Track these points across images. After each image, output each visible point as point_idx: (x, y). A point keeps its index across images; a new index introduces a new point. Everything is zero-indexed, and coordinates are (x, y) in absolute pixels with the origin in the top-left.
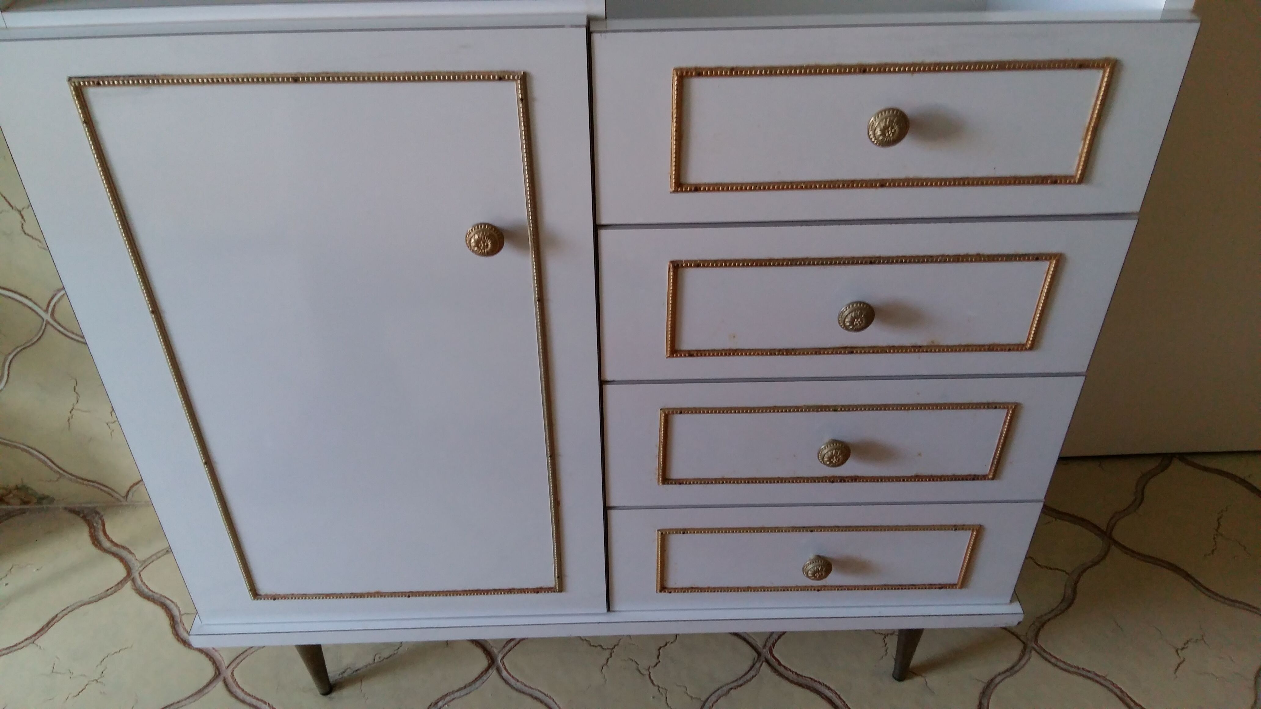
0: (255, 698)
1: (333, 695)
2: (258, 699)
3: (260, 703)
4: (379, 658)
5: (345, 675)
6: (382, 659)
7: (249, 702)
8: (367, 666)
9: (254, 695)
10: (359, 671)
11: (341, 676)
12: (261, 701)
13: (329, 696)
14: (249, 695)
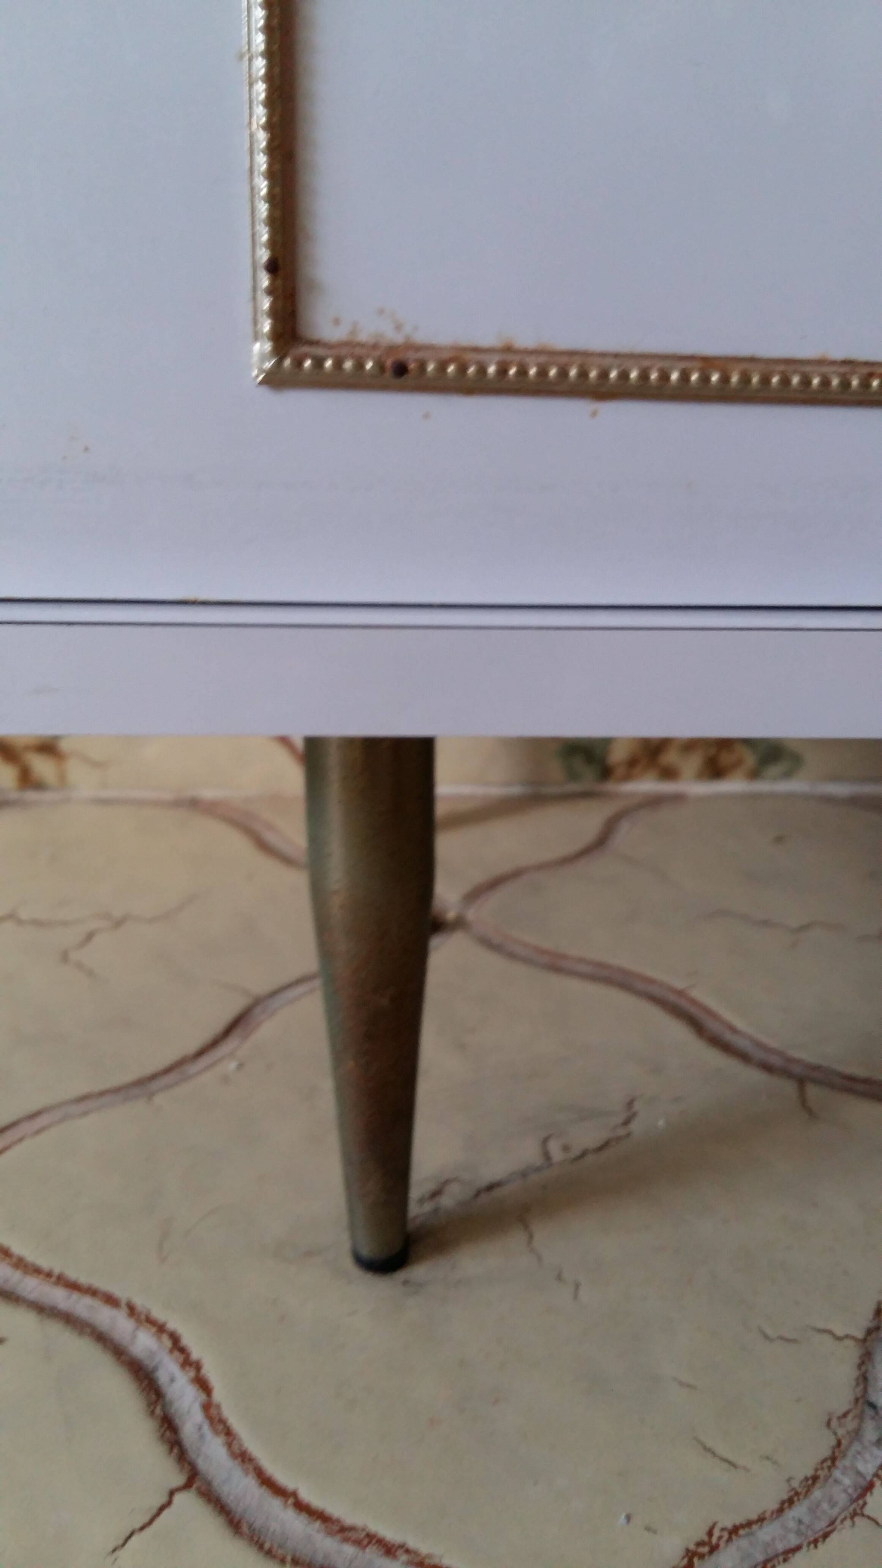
0: (62, 1281)
1: (418, 1272)
2: (74, 1286)
3: (87, 1300)
4: (566, 1148)
5: (447, 1201)
6: (576, 1151)
7: (33, 1296)
8: (524, 1174)
9: (57, 1271)
10: (498, 1193)
11: (428, 1207)
12: (92, 1292)
13: (401, 1275)
14: (37, 1271)
